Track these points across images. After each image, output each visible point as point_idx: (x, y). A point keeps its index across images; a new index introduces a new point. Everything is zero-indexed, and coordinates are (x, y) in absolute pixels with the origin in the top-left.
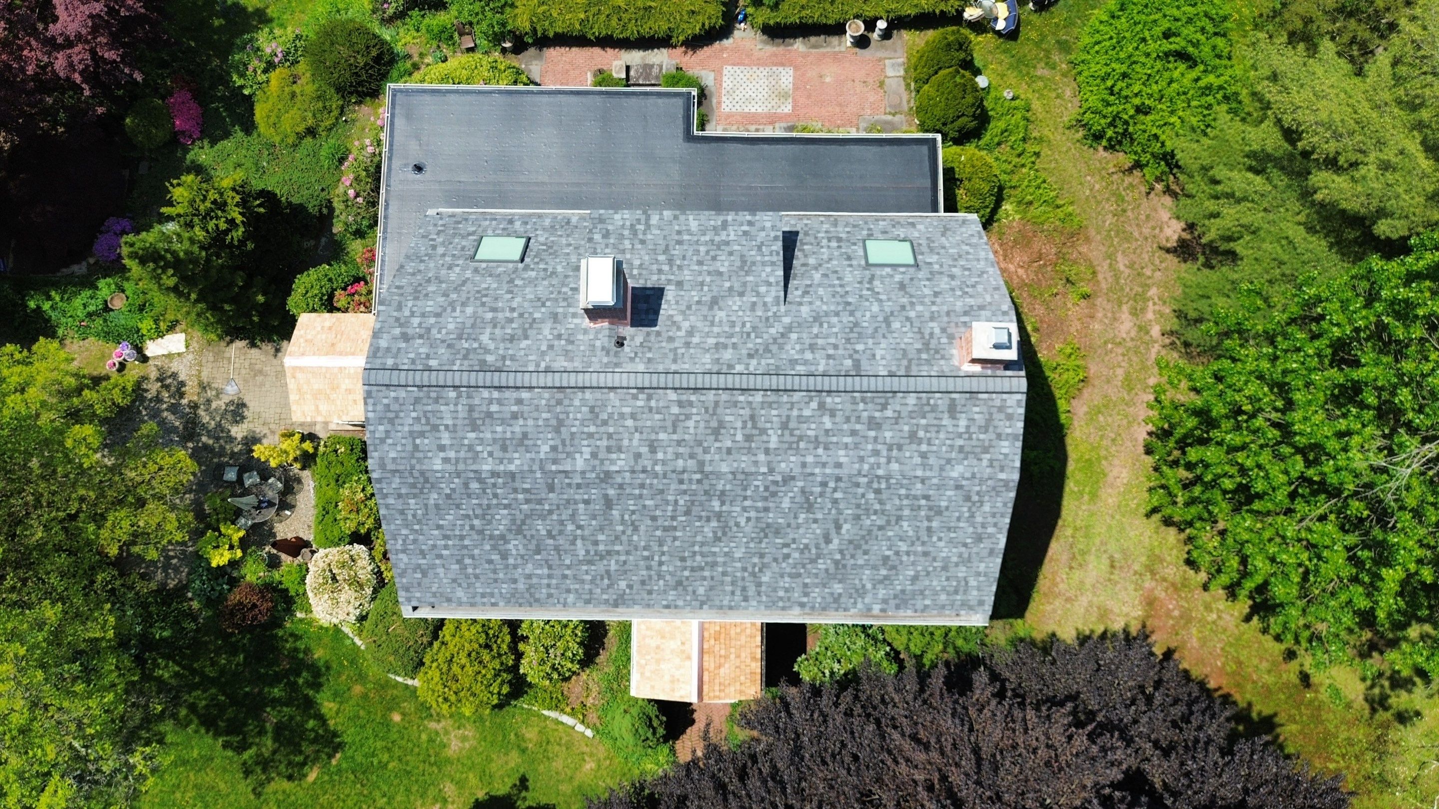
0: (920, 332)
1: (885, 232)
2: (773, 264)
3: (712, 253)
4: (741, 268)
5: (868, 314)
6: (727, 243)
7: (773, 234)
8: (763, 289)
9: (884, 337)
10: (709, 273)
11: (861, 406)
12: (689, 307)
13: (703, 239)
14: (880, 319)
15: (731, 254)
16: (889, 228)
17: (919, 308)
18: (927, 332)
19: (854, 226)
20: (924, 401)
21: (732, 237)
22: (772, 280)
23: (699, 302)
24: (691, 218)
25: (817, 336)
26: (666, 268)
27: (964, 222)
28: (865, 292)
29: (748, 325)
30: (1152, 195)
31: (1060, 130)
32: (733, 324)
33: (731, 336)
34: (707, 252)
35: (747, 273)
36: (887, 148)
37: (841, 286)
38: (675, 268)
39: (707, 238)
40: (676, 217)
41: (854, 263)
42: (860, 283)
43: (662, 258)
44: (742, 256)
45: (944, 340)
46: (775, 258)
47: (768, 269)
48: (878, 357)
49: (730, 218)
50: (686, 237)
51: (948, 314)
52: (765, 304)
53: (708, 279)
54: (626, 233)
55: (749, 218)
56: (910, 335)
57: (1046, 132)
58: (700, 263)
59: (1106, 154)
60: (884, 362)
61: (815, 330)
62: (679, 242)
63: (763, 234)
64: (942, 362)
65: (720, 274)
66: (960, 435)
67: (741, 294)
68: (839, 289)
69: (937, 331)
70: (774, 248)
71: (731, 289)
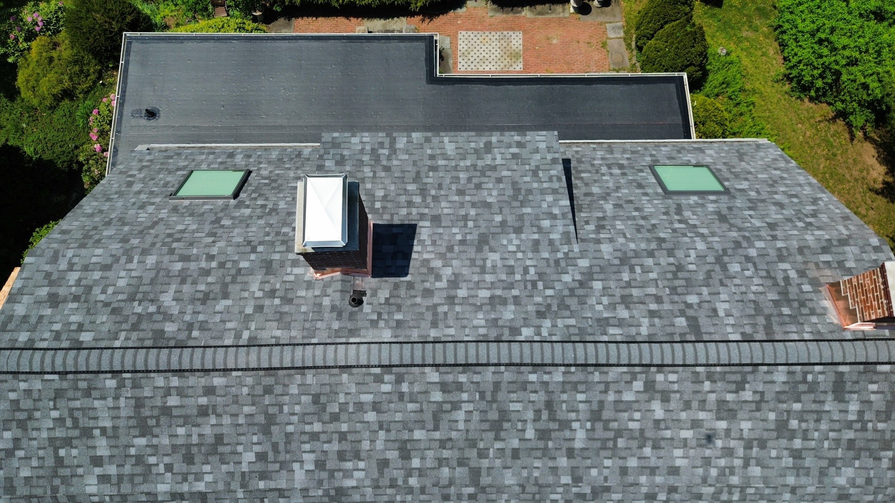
0: (769, 276)
1: (670, 158)
2: (555, 191)
3: (475, 181)
4: (515, 197)
5: (693, 253)
6: (494, 168)
7: (549, 157)
8: (546, 223)
9: (722, 284)
10: (474, 205)
11: (707, 385)
12: (450, 249)
13: (462, 164)
14: (710, 259)
15: (499, 180)
16: (674, 154)
17: (760, 244)
18: (780, 276)
19: (633, 152)
20: (799, 377)
21: (499, 161)
22: (556, 211)
23: (463, 242)
24: (446, 140)
25: (629, 285)
26: (417, 199)
27: (758, 147)
28: (677, 225)
29: (532, 271)
30: (855, 142)
31: (770, 83)
32: (511, 270)
33: (511, 286)
34: (469, 180)
35: (523, 204)
36: (635, 87)
37: (644, 218)
38: (429, 199)
39: (468, 163)
40: (427, 140)
41: (650, 191)
42: (666, 213)
43: (411, 187)
44: (514, 184)
45: (807, 288)
46: (556, 185)
47: (550, 198)
48: (721, 313)
49: (494, 139)
50: (441, 162)
51: (801, 250)
52: (551, 242)
53: (473, 212)
54: (366, 158)
55: (517, 138)
56: (756, 281)
57: (757, 85)
58: (461, 192)
59: (811, 105)
60: (731, 321)
61: (626, 276)
62: (434, 169)
63: (538, 156)
64: (814, 319)
65: (488, 205)
66: (849, 425)
67: (518, 231)
68: (642, 222)
69: (793, 274)
70: (553, 172)
71: (503, 224)
